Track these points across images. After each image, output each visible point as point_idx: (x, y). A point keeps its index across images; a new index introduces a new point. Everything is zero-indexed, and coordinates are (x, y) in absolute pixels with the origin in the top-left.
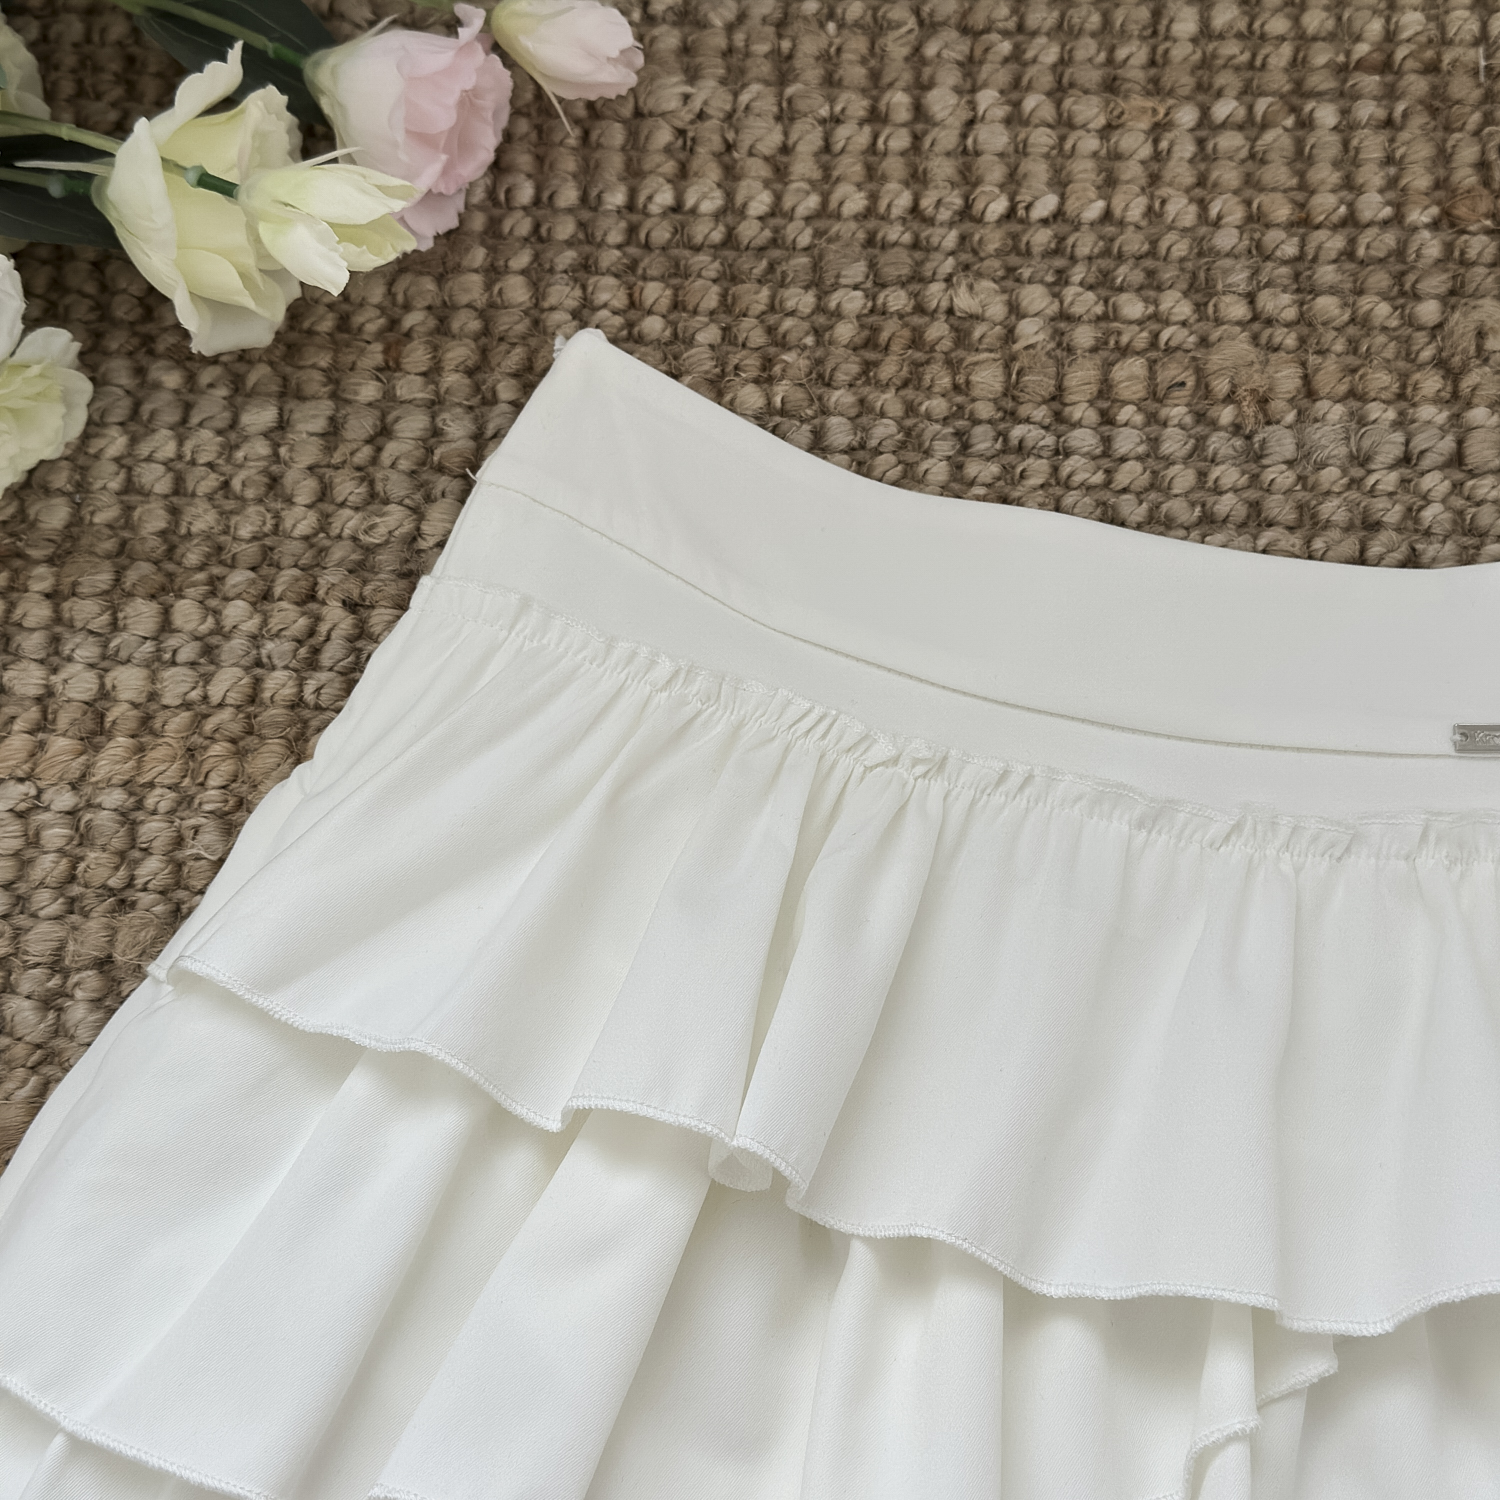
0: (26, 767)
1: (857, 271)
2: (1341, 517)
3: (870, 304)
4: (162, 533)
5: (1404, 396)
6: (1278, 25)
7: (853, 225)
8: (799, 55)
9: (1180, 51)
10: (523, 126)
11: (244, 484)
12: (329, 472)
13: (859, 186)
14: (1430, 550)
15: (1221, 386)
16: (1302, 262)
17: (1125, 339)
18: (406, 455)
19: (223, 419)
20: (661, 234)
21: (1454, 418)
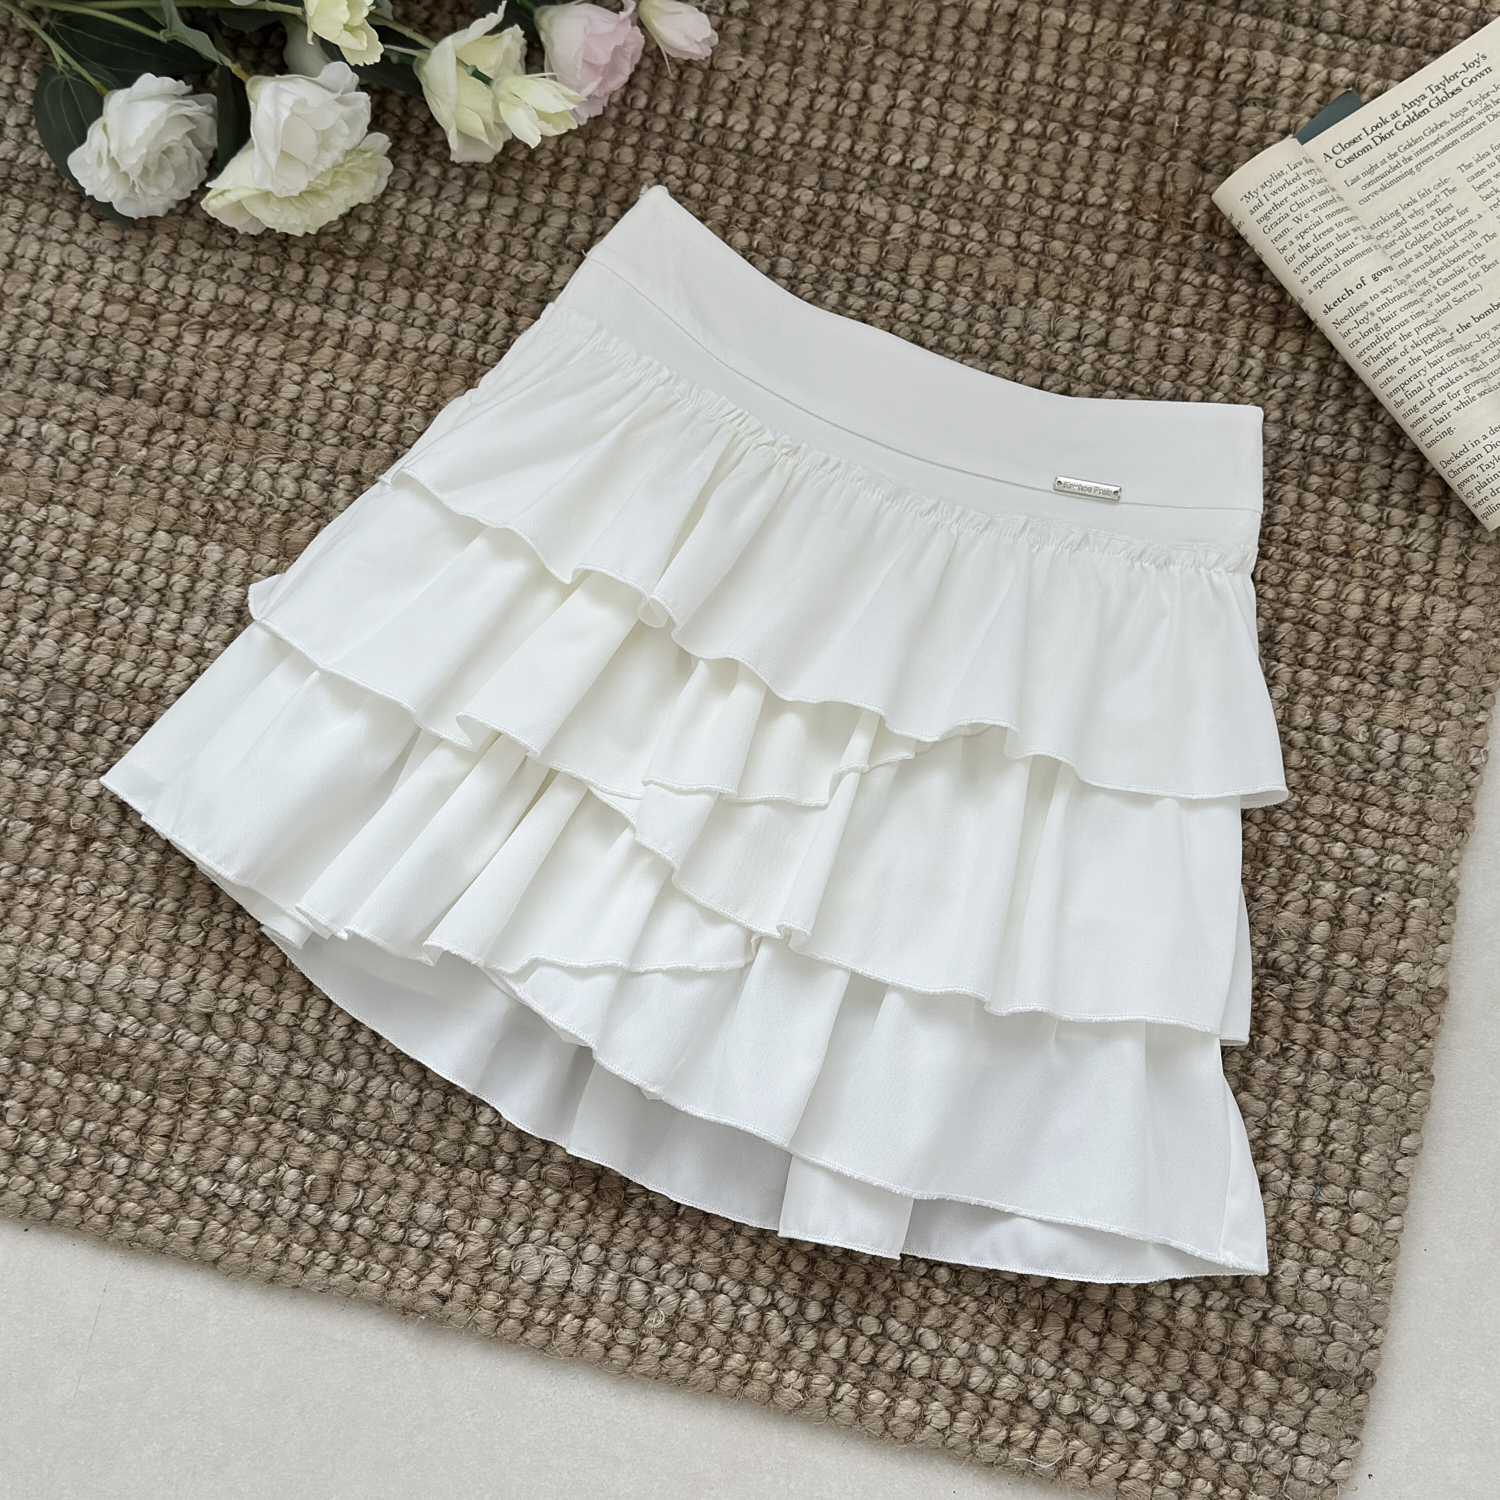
0: (330, 365)
1: (812, 180)
2: (1036, 362)
3: (816, 199)
4: (417, 255)
5: (1086, 304)
6: (1071, 82)
7: (815, 153)
8: (806, 50)
9: (1016, 88)
10: (648, 63)
11: (463, 236)
12: (509, 238)
13: (824, 132)
14: (1076, 388)
15: (990, 280)
16: (1050, 221)
17: (947, 245)
18: (552, 236)
19: (458, 199)
20: (711, 139)
21: (1109, 320)
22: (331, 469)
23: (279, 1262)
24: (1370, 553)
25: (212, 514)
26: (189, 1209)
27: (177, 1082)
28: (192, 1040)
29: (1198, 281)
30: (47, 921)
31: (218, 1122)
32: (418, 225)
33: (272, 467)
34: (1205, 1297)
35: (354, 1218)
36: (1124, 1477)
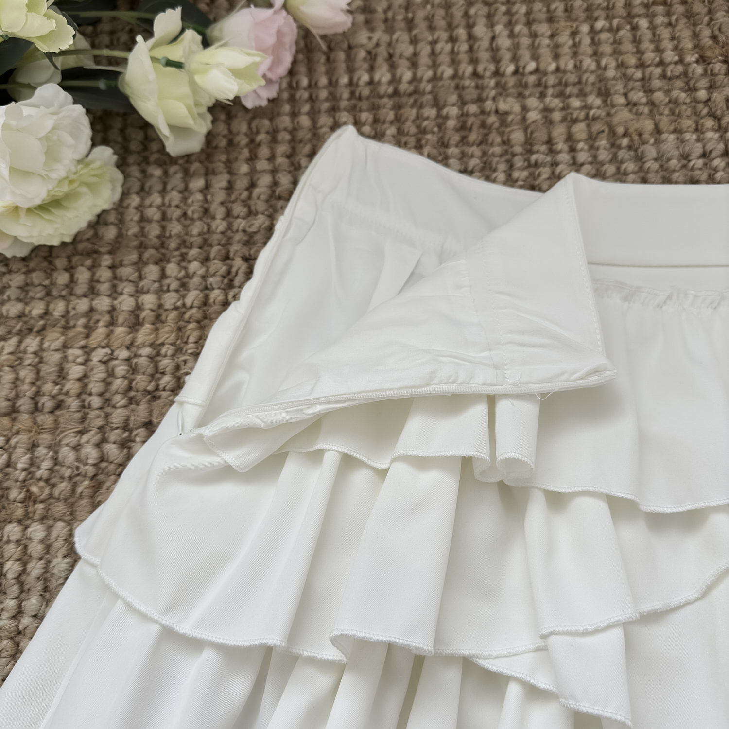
0: (106, 341)
1: (453, 98)
3: (460, 112)
4: (158, 237)
5: (698, 130)
7: (448, 81)
8: (416, 18)
9: (577, 4)
10: (301, 57)
11: (193, 212)
12: (230, 205)
13: (449, 66)
15: (620, 130)
16: (645, 80)
18: (264, 193)
19: (181, 186)
20: (366, 92)
22: (126, 427)
25: (29, 498)
32: (153, 213)
33: (72, 440)
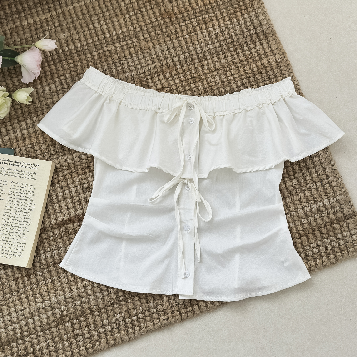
0: (17, 146)
1: (94, 49)
2: (163, 58)
3: (98, 53)
4: (21, 113)
5: (165, 42)
7: (92, 44)
8: (76, 25)
9: (124, 8)
13: (90, 39)
15: (143, 48)
16: (148, 29)
17: (130, 46)
18: (48, 92)
20: (68, 53)
21: (172, 42)
23: (128, 336)
24: (251, 56)
26: (101, 338)
27: (82, 313)
28: (79, 302)
29: (184, 24)
30: (31, 298)
31: (96, 316)
34: (314, 217)
35: (137, 316)
36: (323, 262)
